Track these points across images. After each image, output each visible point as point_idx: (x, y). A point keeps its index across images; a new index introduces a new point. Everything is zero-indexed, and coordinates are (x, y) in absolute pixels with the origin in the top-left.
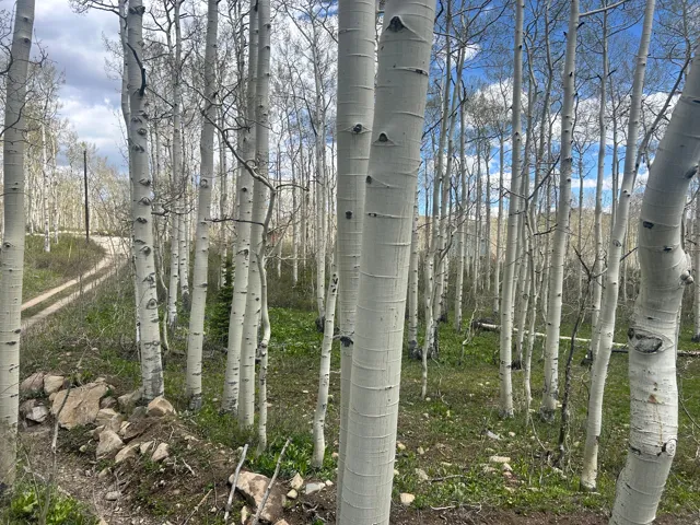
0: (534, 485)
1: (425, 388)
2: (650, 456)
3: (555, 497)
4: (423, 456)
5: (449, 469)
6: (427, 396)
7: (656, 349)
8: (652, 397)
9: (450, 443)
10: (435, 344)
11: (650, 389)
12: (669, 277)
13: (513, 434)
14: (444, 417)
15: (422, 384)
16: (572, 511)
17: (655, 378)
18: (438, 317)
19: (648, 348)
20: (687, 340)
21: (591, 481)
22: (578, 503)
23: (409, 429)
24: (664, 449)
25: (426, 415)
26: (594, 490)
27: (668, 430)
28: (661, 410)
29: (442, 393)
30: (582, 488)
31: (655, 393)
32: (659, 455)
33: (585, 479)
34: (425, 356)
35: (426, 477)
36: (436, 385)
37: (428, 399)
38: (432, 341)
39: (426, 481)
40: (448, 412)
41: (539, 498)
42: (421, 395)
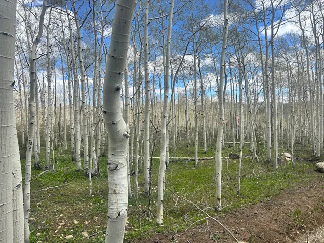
0: (137, 228)
1: (91, 191)
2: (114, 219)
3: (145, 232)
4: (87, 225)
5: (99, 229)
6: (92, 194)
7: (116, 168)
8: (115, 191)
9: (101, 216)
10: (98, 168)
11: (114, 187)
12: (117, 135)
13: (131, 205)
14: (100, 203)
15: (90, 189)
16: (152, 236)
17: (116, 182)
18: (99, 155)
19: (113, 168)
20: (202, 153)
21: (160, 220)
22: (155, 232)
23: (81, 213)
24: (119, 215)
25: (91, 204)
26: (162, 224)
27: (122, 205)
28: (118, 196)
29: (100, 192)
30: (157, 224)
31: (116, 189)
32: (117, 217)
33: (158, 220)
34: (90, 175)
35: (87, 236)
36: (97, 188)
37: (93, 196)
38: (96, 167)
39: (87, 238)
40: (102, 201)
41: (138, 233)
42: (89, 195)
